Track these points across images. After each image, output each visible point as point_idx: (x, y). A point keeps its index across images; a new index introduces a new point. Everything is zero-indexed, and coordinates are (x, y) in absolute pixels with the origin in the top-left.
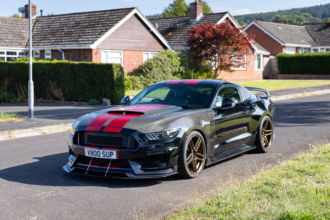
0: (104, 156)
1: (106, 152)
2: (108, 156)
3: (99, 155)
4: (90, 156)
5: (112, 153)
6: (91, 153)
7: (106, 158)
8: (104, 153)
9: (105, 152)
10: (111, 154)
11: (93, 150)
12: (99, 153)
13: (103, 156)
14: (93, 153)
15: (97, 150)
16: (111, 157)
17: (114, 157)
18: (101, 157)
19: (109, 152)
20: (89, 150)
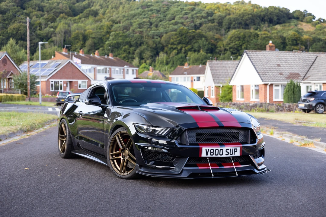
0: (227, 153)
1: (230, 149)
2: (231, 153)
3: (221, 154)
4: (209, 156)
5: (236, 149)
6: (211, 152)
7: (229, 155)
8: (227, 151)
9: (228, 149)
10: (235, 151)
11: (215, 149)
12: (221, 151)
13: (226, 155)
14: (213, 152)
15: (219, 149)
16: (234, 154)
17: (238, 154)
18: (224, 155)
19: (233, 149)
20: (209, 150)
